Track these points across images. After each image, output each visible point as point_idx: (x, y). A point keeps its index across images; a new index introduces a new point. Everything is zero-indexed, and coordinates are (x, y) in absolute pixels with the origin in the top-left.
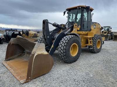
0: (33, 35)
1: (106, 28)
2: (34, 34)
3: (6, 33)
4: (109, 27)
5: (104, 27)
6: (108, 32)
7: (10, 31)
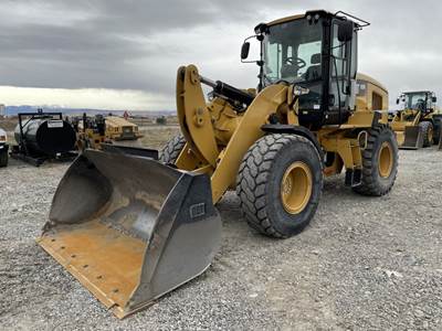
0: (121, 131)
1: (415, 100)
2: (125, 128)
3: (21, 128)
4: (426, 93)
5: (408, 94)
6: (421, 116)
7: (33, 118)
